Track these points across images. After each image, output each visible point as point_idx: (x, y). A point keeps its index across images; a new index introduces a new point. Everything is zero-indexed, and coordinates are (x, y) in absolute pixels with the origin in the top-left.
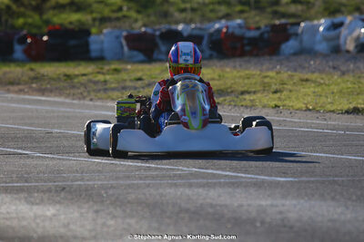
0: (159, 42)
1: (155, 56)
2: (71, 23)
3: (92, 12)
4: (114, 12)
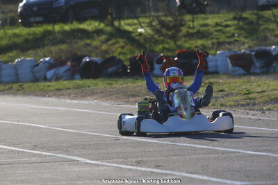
0: (255, 60)
1: (252, 71)
2: (196, 47)
3: (213, 39)
4: (228, 37)
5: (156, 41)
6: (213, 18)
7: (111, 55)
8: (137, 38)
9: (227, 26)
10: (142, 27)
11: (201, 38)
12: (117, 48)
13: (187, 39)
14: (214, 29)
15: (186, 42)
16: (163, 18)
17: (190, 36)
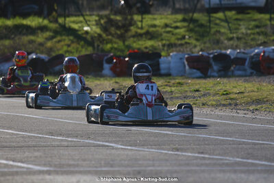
0: (213, 63)
1: (209, 74)
2: (146, 48)
3: (162, 40)
4: (178, 39)
5: (104, 40)
6: (161, 18)
7: (57, 53)
8: (84, 36)
9: (177, 28)
10: (89, 26)
11: (150, 39)
12: (62, 46)
13: (135, 39)
14: (163, 30)
15: (134, 42)
16: (112, 17)
17: (138, 36)
